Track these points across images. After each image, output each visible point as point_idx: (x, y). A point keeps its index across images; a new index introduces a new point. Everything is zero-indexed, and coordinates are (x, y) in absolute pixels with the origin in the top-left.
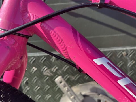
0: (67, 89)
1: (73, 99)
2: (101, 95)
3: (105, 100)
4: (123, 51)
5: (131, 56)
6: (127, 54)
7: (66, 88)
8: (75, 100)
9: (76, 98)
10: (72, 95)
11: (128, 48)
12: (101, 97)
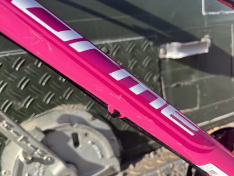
0: (6, 125)
1: (24, 142)
2: (76, 125)
3: (85, 131)
4: (102, 46)
5: (114, 54)
6: (108, 52)
7: (4, 122)
8: (27, 142)
9: (29, 139)
10: (19, 135)
11: (109, 42)
12: (77, 127)
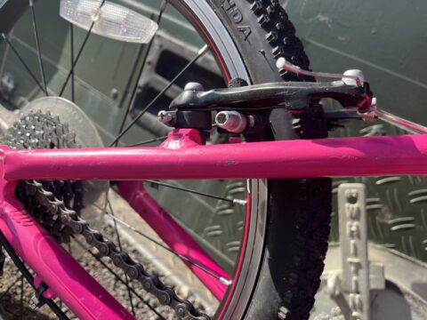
0: (354, 228)
1: (353, 268)
7: (355, 223)
8: (356, 272)
10: (356, 254)
